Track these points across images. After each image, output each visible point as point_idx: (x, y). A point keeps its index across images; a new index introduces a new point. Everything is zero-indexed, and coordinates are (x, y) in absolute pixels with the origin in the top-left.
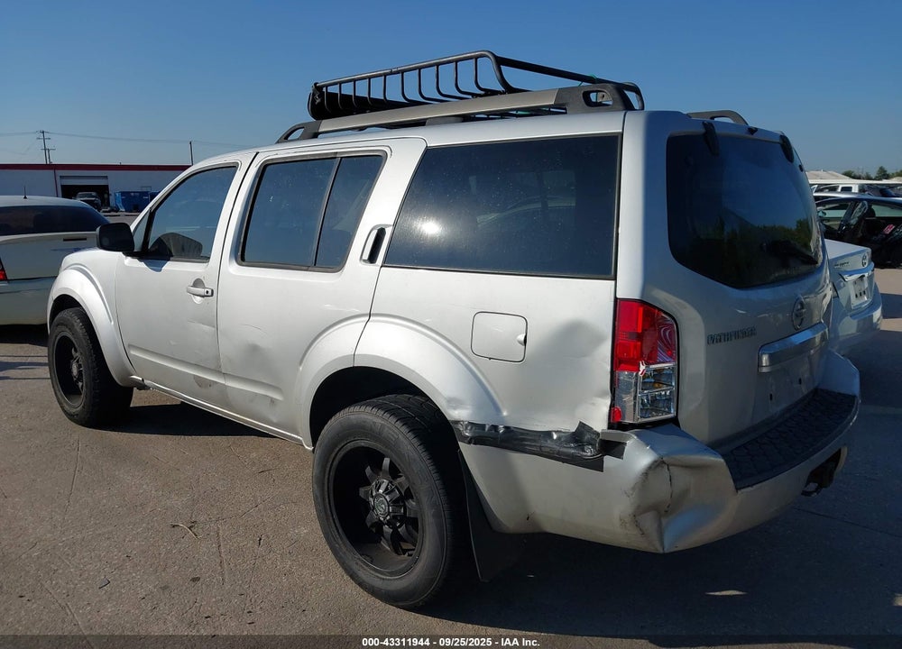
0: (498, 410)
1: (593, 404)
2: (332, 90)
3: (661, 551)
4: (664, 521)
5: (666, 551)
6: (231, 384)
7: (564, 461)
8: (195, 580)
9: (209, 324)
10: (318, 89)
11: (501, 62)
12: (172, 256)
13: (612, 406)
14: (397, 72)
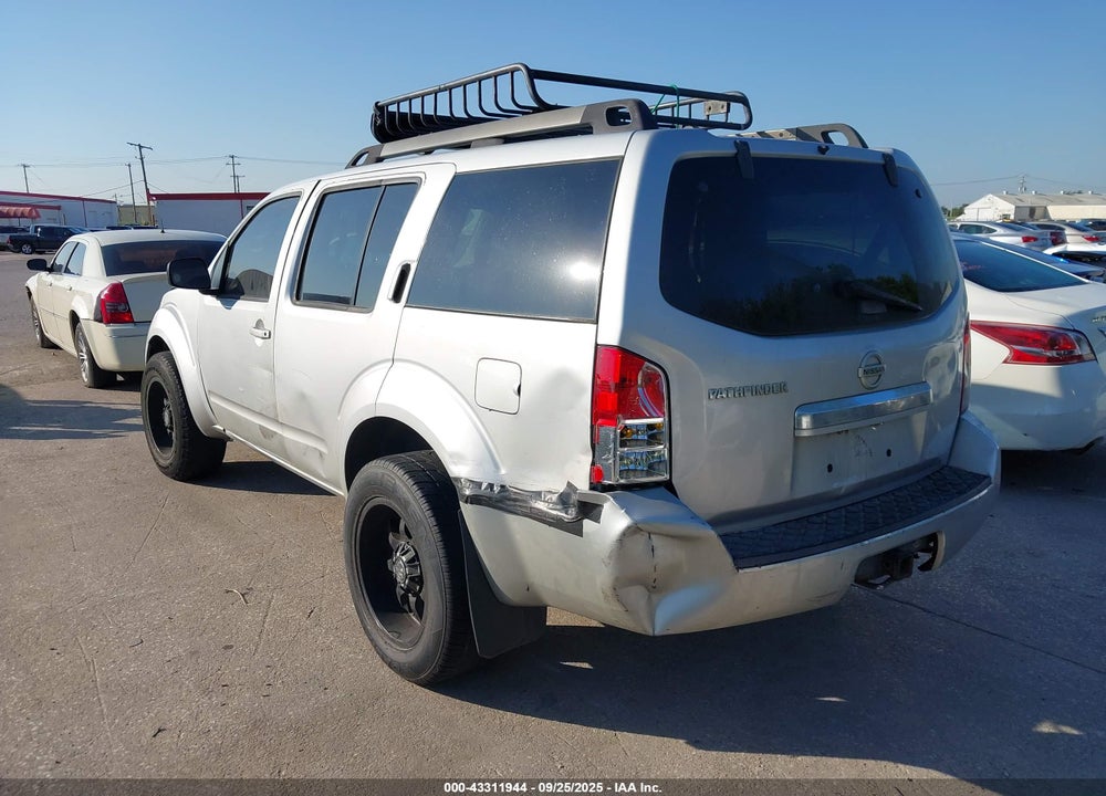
0: (497, 467)
1: (579, 462)
2: (393, 108)
3: (651, 633)
4: (654, 597)
5: (657, 633)
6: (288, 435)
7: (550, 524)
8: (227, 647)
9: (267, 369)
10: (380, 108)
11: (534, 75)
12: (243, 294)
13: (593, 464)
14: (445, 89)
